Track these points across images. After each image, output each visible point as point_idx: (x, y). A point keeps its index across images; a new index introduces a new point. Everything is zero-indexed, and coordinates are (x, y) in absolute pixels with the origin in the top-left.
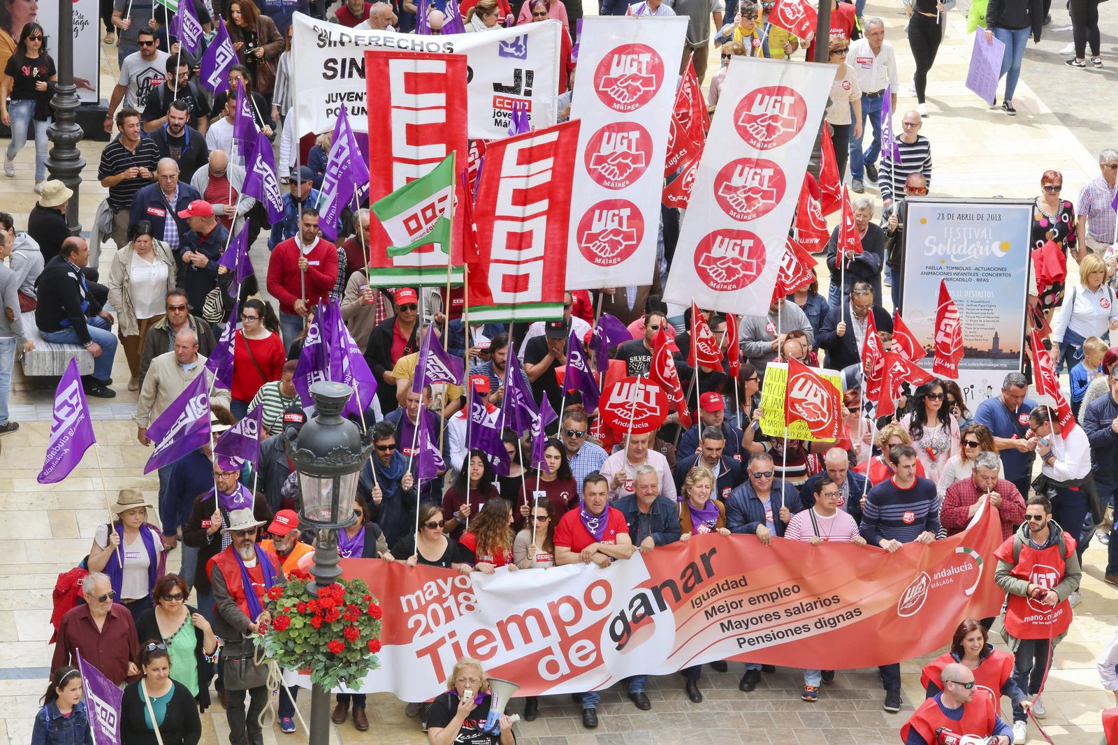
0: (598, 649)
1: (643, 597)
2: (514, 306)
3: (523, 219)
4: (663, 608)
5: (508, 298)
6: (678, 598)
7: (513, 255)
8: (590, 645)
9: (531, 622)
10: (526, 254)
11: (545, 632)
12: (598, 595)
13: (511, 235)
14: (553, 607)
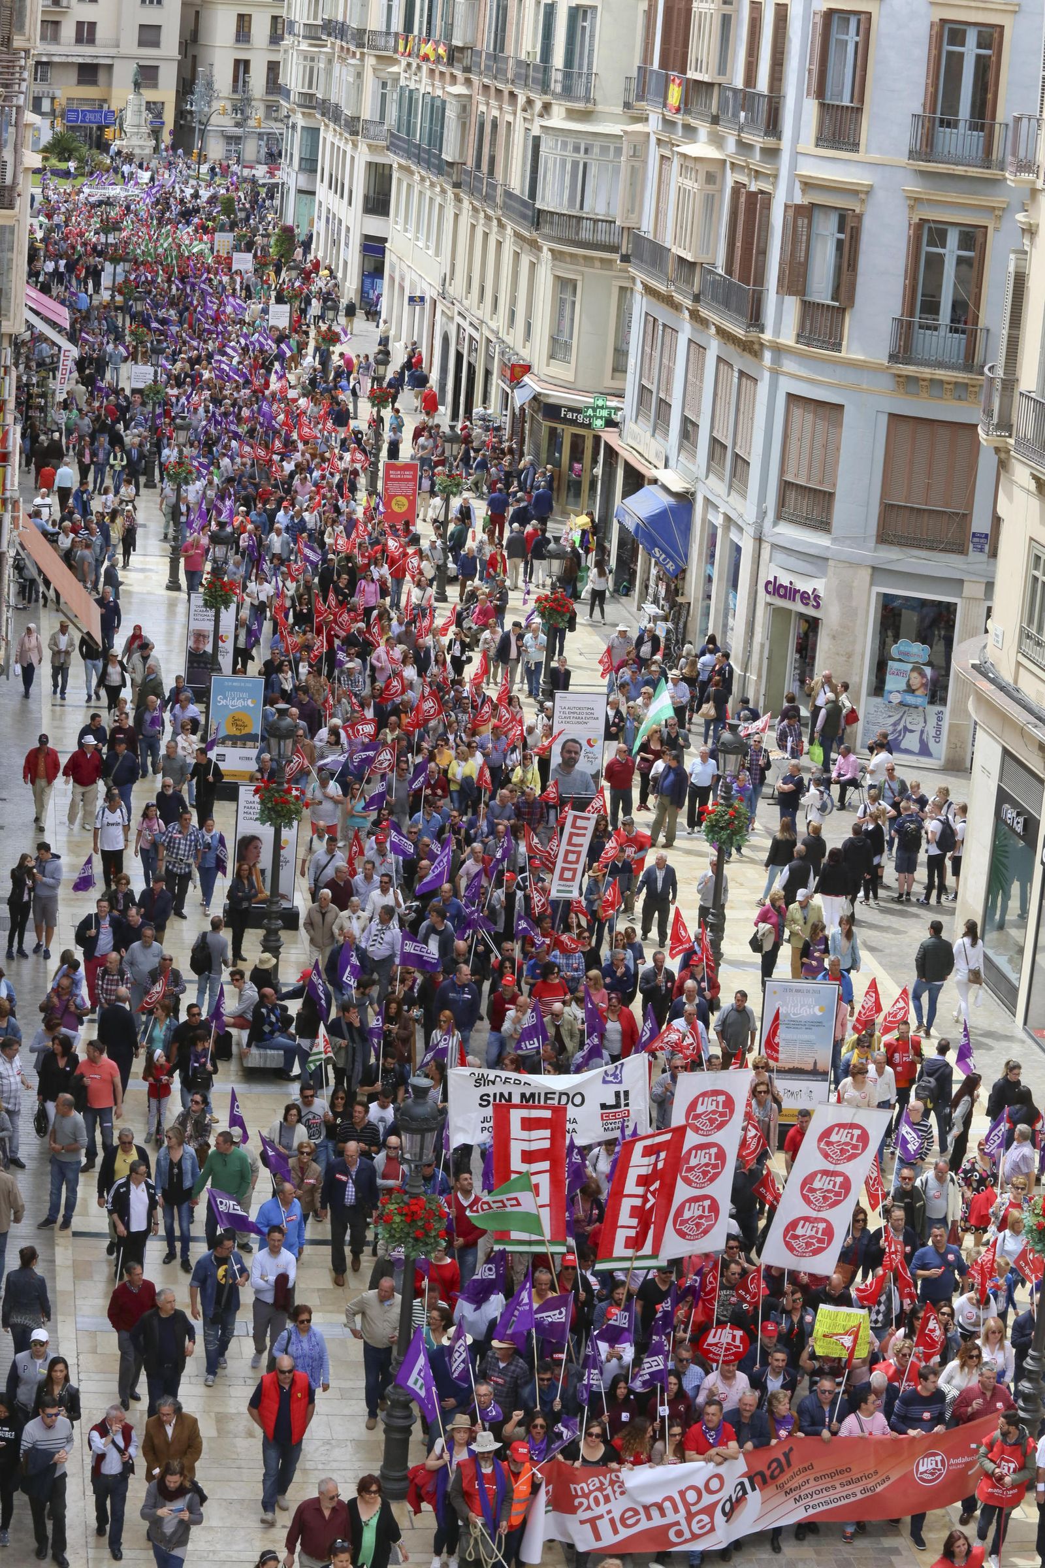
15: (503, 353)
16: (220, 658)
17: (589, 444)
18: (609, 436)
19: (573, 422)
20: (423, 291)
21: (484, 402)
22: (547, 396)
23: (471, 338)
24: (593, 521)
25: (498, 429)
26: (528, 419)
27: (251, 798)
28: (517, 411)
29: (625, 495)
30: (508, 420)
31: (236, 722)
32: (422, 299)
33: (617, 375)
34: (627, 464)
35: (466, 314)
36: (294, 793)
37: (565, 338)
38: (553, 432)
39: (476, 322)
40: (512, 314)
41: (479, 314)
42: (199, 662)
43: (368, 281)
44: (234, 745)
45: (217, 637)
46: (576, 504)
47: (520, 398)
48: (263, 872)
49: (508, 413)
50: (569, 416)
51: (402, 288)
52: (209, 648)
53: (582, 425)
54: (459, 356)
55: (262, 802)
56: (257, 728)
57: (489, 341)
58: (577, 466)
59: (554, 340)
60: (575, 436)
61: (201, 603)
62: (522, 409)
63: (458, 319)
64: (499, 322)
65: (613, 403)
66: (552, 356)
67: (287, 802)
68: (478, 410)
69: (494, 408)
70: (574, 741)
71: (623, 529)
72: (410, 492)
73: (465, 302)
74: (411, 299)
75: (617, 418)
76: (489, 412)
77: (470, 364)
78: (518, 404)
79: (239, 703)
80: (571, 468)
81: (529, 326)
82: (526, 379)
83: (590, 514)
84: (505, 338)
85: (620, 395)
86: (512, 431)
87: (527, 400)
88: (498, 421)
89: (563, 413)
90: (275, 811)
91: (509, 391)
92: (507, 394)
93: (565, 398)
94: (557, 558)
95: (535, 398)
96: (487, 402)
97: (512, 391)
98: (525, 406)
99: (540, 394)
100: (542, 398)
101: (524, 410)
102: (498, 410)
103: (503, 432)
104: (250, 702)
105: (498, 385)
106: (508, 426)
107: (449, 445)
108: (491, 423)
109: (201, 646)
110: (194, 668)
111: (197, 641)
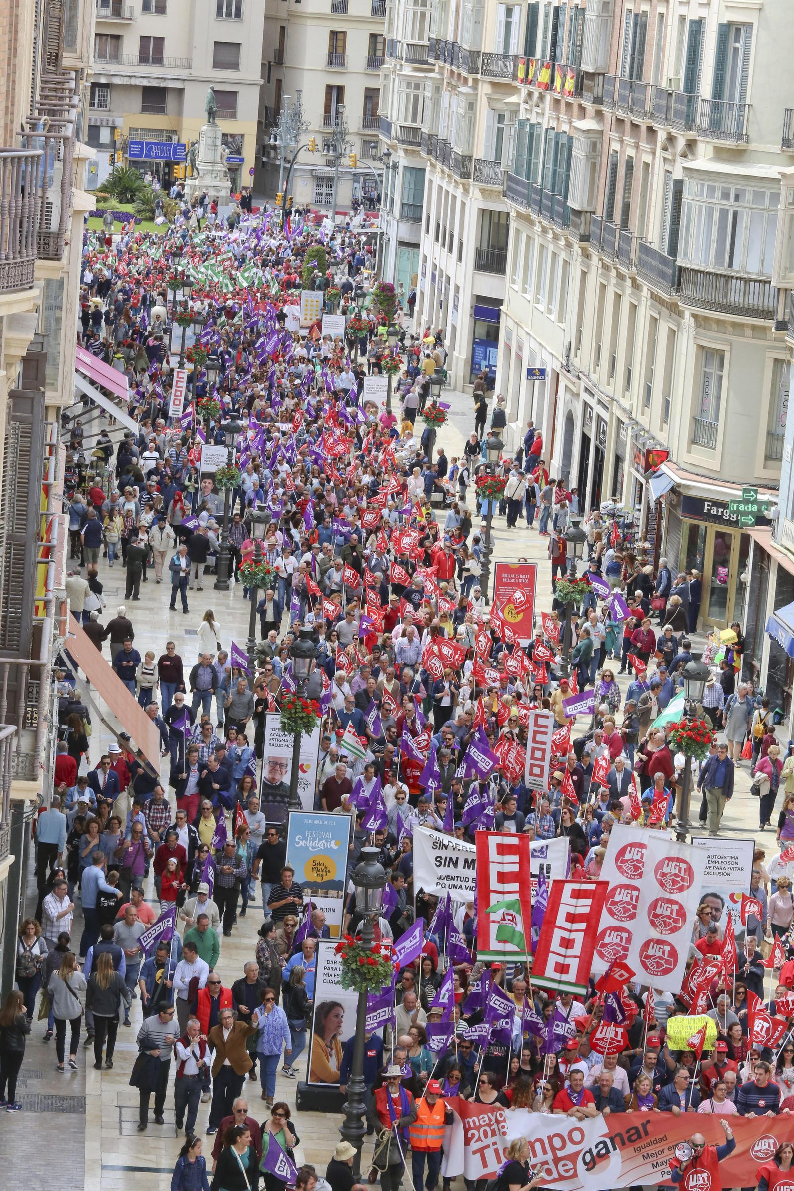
0: (575, 1168)
1: (604, 1143)
2: (560, 982)
3: (571, 931)
4: (615, 1149)
5: (557, 976)
6: (623, 1144)
7: (562, 951)
8: (570, 1165)
9: (538, 1146)
10: (570, 952)
11: (545, 1152)
12: (576, 1136)
13: (563, 939)
14: (550, 1139)
15: (636, 437)
16: (300, 791)
17: (736, 545)
18: (760, 535)
19: (718, 519)
20: (543, 362)
21: (614, 494)
22: (688, 487)
23: (599, 418)
24: (739, 635)
25: (630, 526)
26: (664, 514)
27: (333, 958)
28: (652, 505)
29: (779, 605)
30: (642, 515)
31: (316, 867)
32: (542, 372)
33: (770, 463)
34: (780, 568)
35: (594, 390)
37: (710, 419)
38: (694, 530)
39: (605, 400)
40: (648, 390)
41: (609, 390)
42: (275, 796)
43: (480, 351)
44: (313, 894)
46: (721, 615)
47: (656, 489)
49: (642, 507)
50: (714, 511)
51: (519, 359)
52: (287, 779)
53: (729, 522)
54: (585, 440)
55: (346, 962)
56: (340, 875)
57: (620, 422)
58: (722, 571)
59: (696, 422)
60: (719, 535)
61: (279, 726)
62: (658, 503)
63: (584, 396)
64: (632, 400)
65: (764, 496)
66: (694, 441)
67: (374, 963)
68: (606, 503)
69: (625, 503)
70: (715, 895)
71: (775, 645)
73: (592, 376)
74: (530, 372)
75: (769, 514)
76: (619, 505)
77: (597, 449)
78: (653, 497)
79: (321, 845)
80: (715, 572)
81: (667, 405)
82: (663, 468)
83: (736, 627)
84: (640, 419)
85: (775, 488)
86: (647, 529)
87: (664, 493)
88: (630, 517)
89: (706, 507)
90: (360, 974)
91: (643, 481)
92: (641, 485)
93: (709, 490)
94: (696, 679)
95: (673, 490)
96: (618, 494)
97: (647, 482)
98: (661, 500)
99: (679, 485)
100: (681, 490)
101: (661, 504)
102: (631, 504)
103: (636, 529)
104: (333, 842)
105: (630, 474)
106: (641, 523)
107: (572, 544)
108: (622, 519)
109: (278, 777)
110: (269, 802)
111: (273, 770)
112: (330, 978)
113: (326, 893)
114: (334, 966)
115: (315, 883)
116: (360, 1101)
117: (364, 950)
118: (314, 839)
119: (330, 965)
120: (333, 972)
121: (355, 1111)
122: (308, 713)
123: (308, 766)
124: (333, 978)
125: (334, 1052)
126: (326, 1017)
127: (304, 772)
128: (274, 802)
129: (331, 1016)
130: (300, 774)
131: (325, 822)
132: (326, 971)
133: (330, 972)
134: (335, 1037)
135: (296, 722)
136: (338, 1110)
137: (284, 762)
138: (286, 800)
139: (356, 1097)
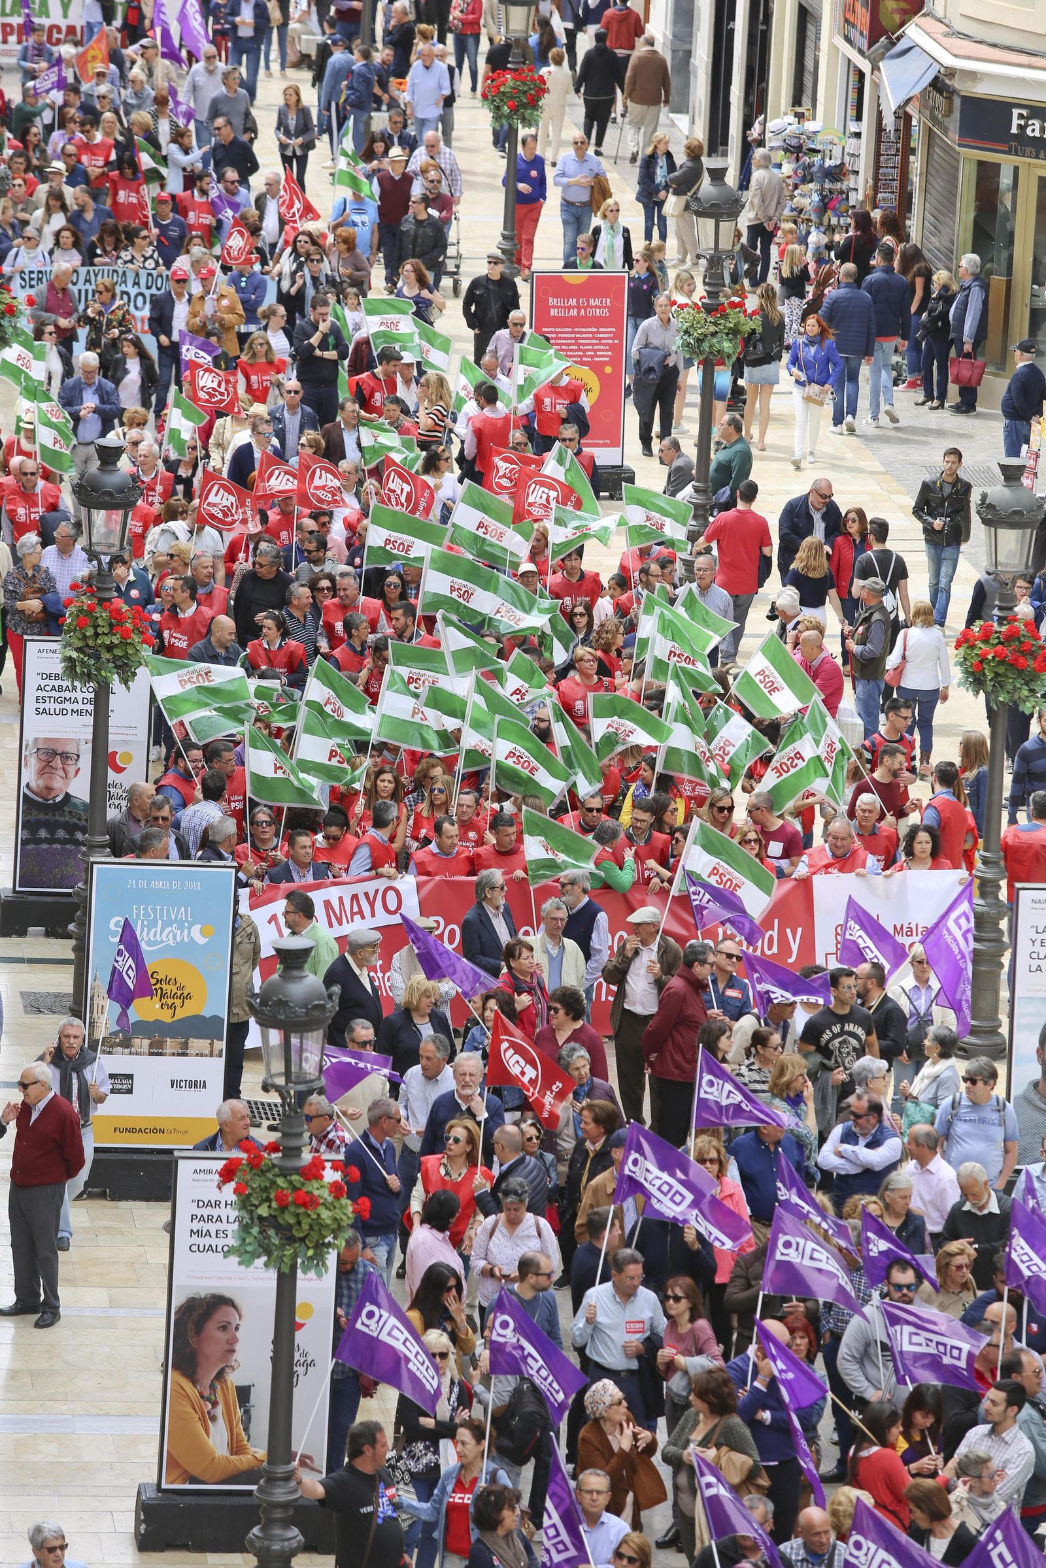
19: (1044, 147)
21: (797, 101)
22: (973, 75)
25: (837, 173)
26: (917, 140)
27: (213, 1194)
28: (889, 122)
30: (864, 148)
36: (331, 1175)
38: (987, 174)
42: (52, 827)
44: (156, 1050)
45: (103, 759)
48: (244, 1393)
49: (866, 127)
50: (1034, 129)
52: (80, 788)
55: (245, 1202)
56: (215, 1004)
61: (58, 667)
62: (903, 117)
67: (310, 1201)
72: (604, 356)
76: (810, 126)
78: (890, 105)
79: (169, 936)
80: (1038, 273)
82: (913, 31)
86: (876, 179)
87: (916, 91)
88: (837, 152)
89: (1015, 122)
90: (279, 1228)
91: (865, 66)
92: (861, 75)
93: (1022, 81)
94: (1012, 526)
95: (937, 84)
96: (807, 101)
97: (875, 68)
98: (908, 109)
99: (952, 72)
100: (956, 83)
101: (908, 118)
102: (837, 123)
103: (851, 182)
104: (196, 929)
105: (834, 49)
106: (864, 165)
107: (711, 223)
108: (817, 159)
109: (57, 783)
110: (40, 841)
111: (46, 768)
112: (207, 1241)
113: (185, 1046)
114: (215, 1212)
115: (157, 1022)
116: (286, 1524)
117: (285, 1173)
118: (153, 924)
119: (206, 1212)
120: (212, 1227)
121: (276, 1547)
122: (124, 636)
123: (128, 757)
124: (213, 1241)
125: (219, 1411)
126: (199, 1327)
127: (119, 770)
128: (51, 841)
129: (212, 1328)
130: (112, 776)
131: (176, 885)
132: (196, 1226)
133: (205, 1226)
134: (220, 1376)
135: (98, 658)
136: (234, 1544)
137: (71, 749)
138: (79, 836)
139: (278, 1514)
